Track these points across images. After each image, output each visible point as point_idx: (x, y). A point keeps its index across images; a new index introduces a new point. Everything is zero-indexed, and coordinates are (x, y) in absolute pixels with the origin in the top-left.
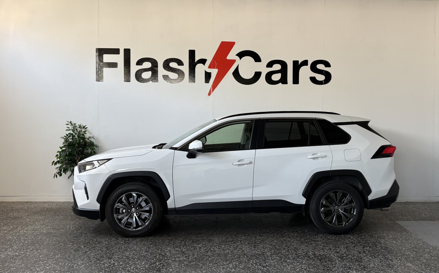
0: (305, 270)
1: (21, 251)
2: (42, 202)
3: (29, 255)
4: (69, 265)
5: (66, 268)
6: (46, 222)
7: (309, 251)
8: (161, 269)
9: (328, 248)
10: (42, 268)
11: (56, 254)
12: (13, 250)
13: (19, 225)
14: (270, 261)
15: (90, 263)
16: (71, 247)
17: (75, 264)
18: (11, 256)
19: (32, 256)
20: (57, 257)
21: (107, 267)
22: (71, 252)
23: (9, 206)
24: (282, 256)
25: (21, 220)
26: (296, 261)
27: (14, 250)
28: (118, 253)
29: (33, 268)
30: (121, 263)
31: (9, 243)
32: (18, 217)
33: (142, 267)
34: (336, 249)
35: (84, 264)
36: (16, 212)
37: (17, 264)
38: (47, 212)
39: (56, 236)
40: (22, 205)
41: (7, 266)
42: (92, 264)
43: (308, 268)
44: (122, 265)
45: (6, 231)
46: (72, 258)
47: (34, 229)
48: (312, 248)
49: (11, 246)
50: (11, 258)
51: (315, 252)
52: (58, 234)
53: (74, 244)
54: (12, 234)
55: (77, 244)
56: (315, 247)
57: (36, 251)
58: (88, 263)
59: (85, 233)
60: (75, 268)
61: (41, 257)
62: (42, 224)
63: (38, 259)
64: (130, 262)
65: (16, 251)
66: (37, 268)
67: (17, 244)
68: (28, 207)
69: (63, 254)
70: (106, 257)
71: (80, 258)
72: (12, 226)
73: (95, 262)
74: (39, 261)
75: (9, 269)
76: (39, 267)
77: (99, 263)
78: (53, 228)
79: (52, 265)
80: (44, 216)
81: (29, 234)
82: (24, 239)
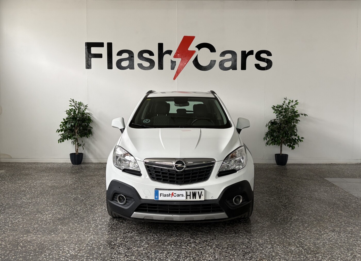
1: (32, 199)
2: (46, 163)
3: (39, 202)
4: (71, 210)
5: (68, 212)
6: (50, 178)
10: (50, 212)
11: (60, 202)
12: (26, 198)
13: (30, 180)
16: (71, 196)
17: (75, 209)
18: (25, 203)
19: (42, 203)
20: (60, 204)
21: (100, 212)
22: (71, 201)
23: (22, 166)
25: (31, 176)
29: (43, 212)
31: (23, 193)
32: (28, 174)
34: (280, 200)
35: (82, 209)
36: (27, 170)
37: (31, 209)
38: (50, 170)
39: (58, 188)
40: (31, 165)
41: (23, 211)
42: (88, 210)
45: (20, 184)
46: (72, 205)
47: (41, 183)
49: (25, 196)
50: (25, 205)
52: (60, 187)
53: (73, 194)
54: (25, 186)
55: (75, 194)
57: (44, 199)
58: (85, 209)
59: (81, 186)
60: (75, 212)
61: (48, 203)
62: (47, 180)
63: (46, 205)
65: (29, 199)
66: (46, 212)
67: (29, 194)
68: (36, 167)
70: (98, 205)
71: (79, 205)
72: (25, 180)
73: (90, 208)
75: (25, 212)
76: (48, 211)
77: (93, 209)
78: (56, 182)
79: (57, 210)
80: (48, 173)
81: (38, 186)
82: (35, 190)
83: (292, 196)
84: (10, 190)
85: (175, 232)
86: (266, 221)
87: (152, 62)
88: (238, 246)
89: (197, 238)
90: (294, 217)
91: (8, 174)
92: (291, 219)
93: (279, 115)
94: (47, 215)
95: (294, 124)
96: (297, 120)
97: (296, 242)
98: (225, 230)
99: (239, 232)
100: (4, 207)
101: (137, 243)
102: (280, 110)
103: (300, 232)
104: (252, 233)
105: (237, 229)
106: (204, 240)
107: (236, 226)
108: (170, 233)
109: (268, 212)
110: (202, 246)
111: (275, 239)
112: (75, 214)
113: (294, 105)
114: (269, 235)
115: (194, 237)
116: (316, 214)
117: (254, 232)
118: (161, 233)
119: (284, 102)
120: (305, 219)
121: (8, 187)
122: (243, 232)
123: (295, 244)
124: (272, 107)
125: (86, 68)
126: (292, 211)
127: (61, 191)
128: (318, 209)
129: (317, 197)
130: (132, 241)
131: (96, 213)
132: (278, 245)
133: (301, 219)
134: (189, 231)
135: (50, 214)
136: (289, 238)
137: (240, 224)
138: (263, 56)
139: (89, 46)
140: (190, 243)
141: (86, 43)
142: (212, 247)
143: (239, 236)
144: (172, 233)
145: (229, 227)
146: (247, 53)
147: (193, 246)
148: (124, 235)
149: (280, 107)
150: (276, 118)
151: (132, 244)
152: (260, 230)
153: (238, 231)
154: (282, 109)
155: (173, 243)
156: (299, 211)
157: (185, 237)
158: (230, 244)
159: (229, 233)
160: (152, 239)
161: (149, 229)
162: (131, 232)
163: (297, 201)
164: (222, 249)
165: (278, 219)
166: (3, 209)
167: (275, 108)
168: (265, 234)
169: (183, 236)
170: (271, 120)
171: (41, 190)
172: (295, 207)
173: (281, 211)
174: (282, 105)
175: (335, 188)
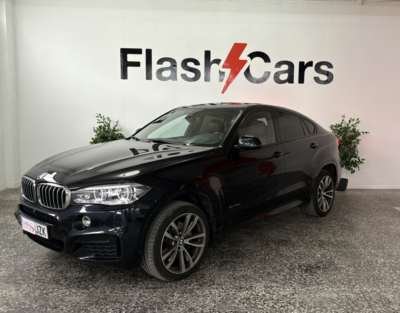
0: (335, 257)
7: (330, 237)
9: (346, 234)
34: (355, 236)
43: (337, 256)
48: (331, 234)
51: (336, 239)
56: (333, 233)
85: (245, 284)
86: (349, 265)
88: (327, 304)
89: (272, 292)
92: (377, 263)
97: (396, 298)
98: (304, 279)
99: (322, 282)
101: (200, 300)
103: (396, 283)
104: (338, 284)
105: (318, 278)
106: (283, 296)
107: (315, 272)
108: (238, 285)
109: (347, 252)
110: (283, 304)
111: (369, 293)
114: (359, 287)
115: (269, 291)
117: (340, 283)
118: (227, 284)
122: (327, 282)
123: (396, 301)
130: (193, 297)
132: (376, 303)
134: (261, 282)
136: (385, 292)
137: (320, 271)
140: (266, 300)
142: (295, 306)
143: (323, 289)
144: (241, 285)
145: (306, 275)
147: (271, 304)
148: (182, 288)
151: (194, 302)
152: (345, 279)
153: (320, 281)
155: (245, 301)
157: (258, 292)
158: (316, 300)
159: (310, 284)
160: (218, 295)
161: (210, 278)
162: (190, 284)
164: (308, 309)
165: (361, 263)
166: (26, 249)
168: (354, 286)
169: (255, 289)
173: (361, 251)
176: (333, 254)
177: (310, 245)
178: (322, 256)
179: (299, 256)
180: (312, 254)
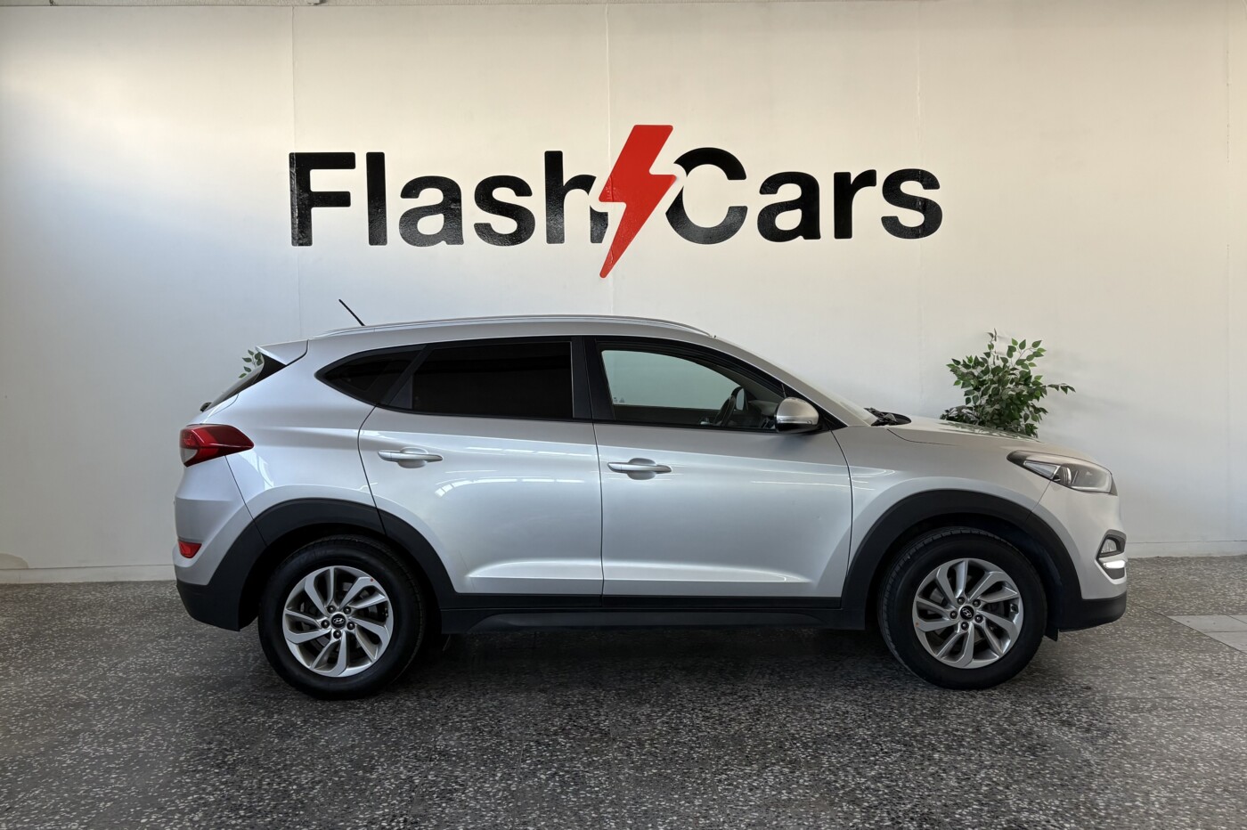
0: (1007, 787)
1: (119, 739)
2: (154, 582)
3: (146, 756)
4: (275, 786)
5: (267, 797)
6: (177, 643)
7: (979, 719)
8: (561, 793)
9: (1030, 708)
10: (194, 801)
11: (226, 750)
12: (94, 739)
13: (100, 653)
14: (882, 757)
15: (337, 779)
16: (264, 722)
17: (290, 784)
18: (92, 759)
19: (156, 757)
20: (230, 759)
21: (394, 793)
22: (271, 743)
23: (66, 597)
24: (907, 738)
25: (105, 640)
26: (959, 755)
27: (97, 737)
28: (410, 741)
29: (166, 802)
30: (430, 777)
31: (79, 714)
33: (499, 790)
34: (1059, 714)
35: (320, 782)
36: (85, 615)
37: (114, 788)
38: (172, 612)
40: (100, 592)
41: (86, 797)
42: (343, 784)
43: (1011, 781)
44: (435, 783)
45: (65, 676)
46: (279, 764)
47: (144, 665)
49: (88, 725)
50: (93, 768)
51: (998, 725)
52: (218, 681)
53: (273, 714)
54: (83, 685)
55: (280, 712)
56: (987, 706)
57: (164, 740)
58: (330, 779)
60: (295, 798)
61: (182, 759)
62: (166, 651)
63: (174, 767)
64: (456, 773)
65: (106, 741)
66: (177, 801)
67: (103, 717)
69: (247, 749)
70: (379, 758)
71: (303, 761)
72: (82, 656)
73: (350, 776)
74: (178, 775)
75: (93, 806)
76: (185, 796)
77: (363, 778)
78: (200, 663)
79: (221, 790)
80: (166, 624)
81: (135, 682)
82: (123, 700)
83: (1094, 694)
84: (28, 700)
86: (1056, 812)
87: (523, 219)
90: (1155, 792)
91: (19, 633)
92: (1147, 802)
93: (976, 393)
94: (182, 812)
95: (1028, 422)
96: (1037, 410)
100: (10, 781)
102: (976, 374)
109: (1043, 769)
112: (295, 809)
113: (1030, 358)
116: (1232, 776)
119: (991, 347)
120: (1200, 800)
121: (21, 687)
124: (949, 365)
125: (293, 244)
126: (1133, 765)
127: (224, 698)
128: (1224, 750)
129: (1187, 699)
131: (378, 800)
133: (1186, 801)
135: (194, 811)
138: (911, 188)
139: (303, 164)
141: (291, 155)
146: (852, 179)
149: (977, 363)
150: (964, 404)
154: (985, 372)
156: (1157, 761)
163: (1127, 717)
165: (1098, 805)
166: (5, 790)
167: (960, 366)
170: (947, 411)
171: (148, 702)
172: (1134, 745)
173: (1090, 765)
174: (981, 358)
175: (1232, 657)
176: (997, 774)
177: (919, 749)
178: (964, 783)
179: (888, 787)
180: (930, 779)
